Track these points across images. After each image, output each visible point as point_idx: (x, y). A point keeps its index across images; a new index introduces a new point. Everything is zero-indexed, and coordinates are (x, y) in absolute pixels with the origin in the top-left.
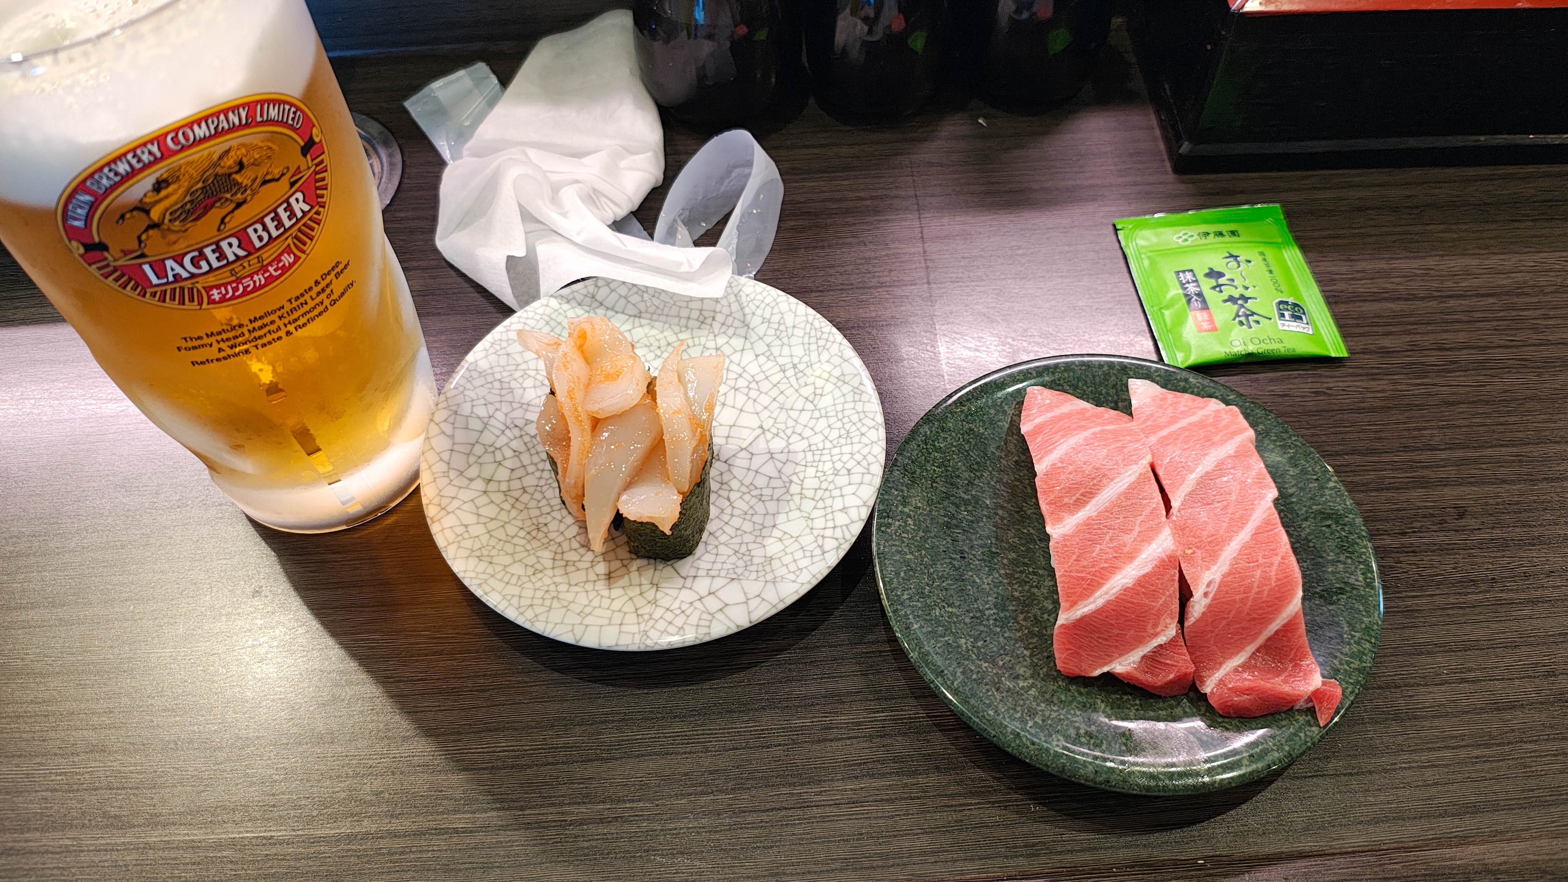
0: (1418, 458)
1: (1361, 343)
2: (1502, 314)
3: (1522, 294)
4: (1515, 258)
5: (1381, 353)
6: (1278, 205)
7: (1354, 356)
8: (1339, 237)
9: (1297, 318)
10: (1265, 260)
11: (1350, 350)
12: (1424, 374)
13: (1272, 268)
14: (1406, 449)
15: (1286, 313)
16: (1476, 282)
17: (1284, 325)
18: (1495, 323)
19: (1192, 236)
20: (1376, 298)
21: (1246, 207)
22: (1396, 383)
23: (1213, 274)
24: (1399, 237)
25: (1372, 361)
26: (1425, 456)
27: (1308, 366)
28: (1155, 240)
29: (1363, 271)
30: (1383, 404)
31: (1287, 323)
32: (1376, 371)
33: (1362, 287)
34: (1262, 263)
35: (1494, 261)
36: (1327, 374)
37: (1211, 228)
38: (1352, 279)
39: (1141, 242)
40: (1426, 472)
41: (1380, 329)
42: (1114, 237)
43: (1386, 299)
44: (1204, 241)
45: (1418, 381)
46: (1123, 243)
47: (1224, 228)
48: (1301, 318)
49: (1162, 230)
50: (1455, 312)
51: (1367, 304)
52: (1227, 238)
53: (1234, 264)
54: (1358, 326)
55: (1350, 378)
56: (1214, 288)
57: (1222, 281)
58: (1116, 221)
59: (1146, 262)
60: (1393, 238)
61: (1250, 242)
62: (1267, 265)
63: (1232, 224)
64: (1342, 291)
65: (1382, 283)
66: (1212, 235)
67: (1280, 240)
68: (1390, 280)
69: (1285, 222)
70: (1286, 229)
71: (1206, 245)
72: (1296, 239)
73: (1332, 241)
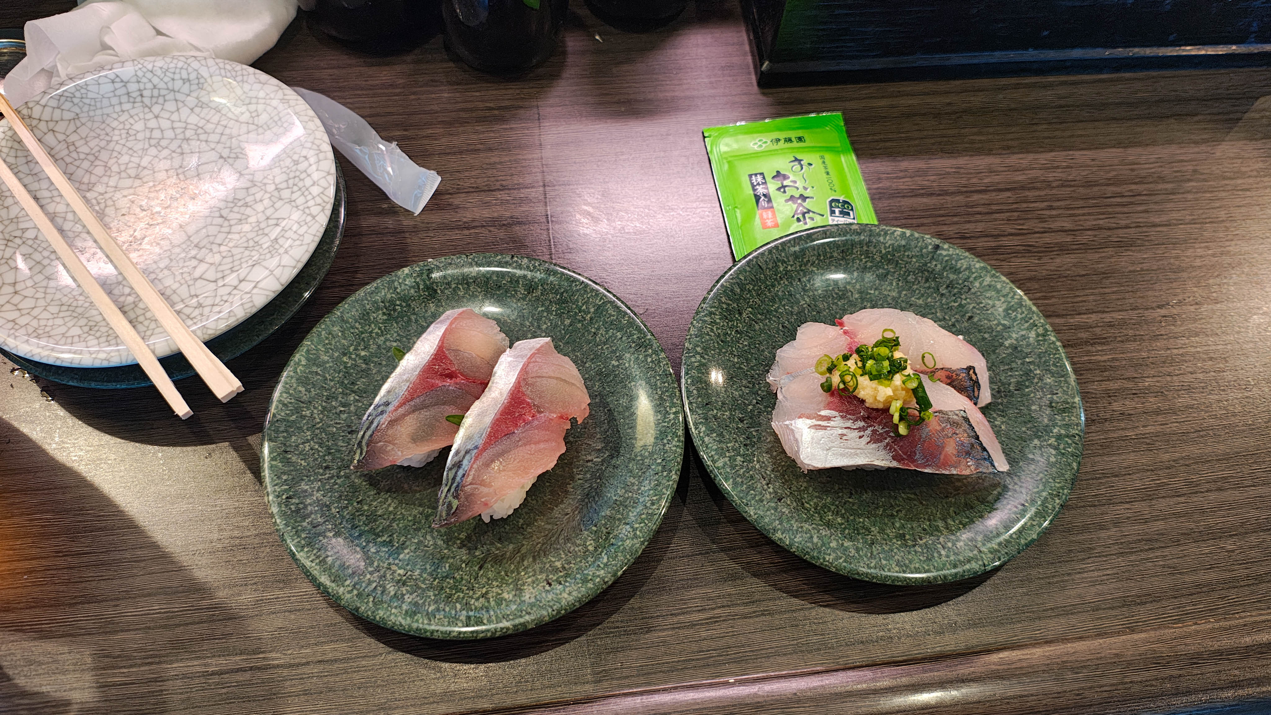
2: (1015, 206)
3: (1034, 188)
4: (1031, 156)
6: (839, 114)
8: (890, 140)
9: (845, 213)
10: (824, 162)
13: (829, 170)
15: (837, 210)
16: (996, 179)
17: (833, 220)
18: (1008, 214)
19: (766, 142)
20: (913, 193)
21: (813, 115)
23: (778, 175)
24: (939, 139)
28: (735, 146)
29: (906, 171)
33: (904, 184)
34: (822, 166)
35: (1014, 160)
37: (782, 135)
38: (896, 178)
39: (724, 149)
42: (702, 144)
43: (922, 195)
44: (775, 147)
46: (709, 148)
47: (793, 135)
48: (848, 214)
49: (740, 137)
50: (977, 205)
51: (906, 199)
52: (795, 144)
53: (798, 167)
56: (779, 189)
57: (786, 183)
58: (705, 129)
59: (726, 167)
60: (933, 141)
61: (813, 147)
62: (826, 168)
63: (800, 131)
64: (887, 189)
65: (920, 181)
66: (783, 141)
67: (839, 145)
68: (927, 178)
69: (844, 129)
70: (845, 135)
71: (777, 150)
72: (853, 143)
73: (882, 145)
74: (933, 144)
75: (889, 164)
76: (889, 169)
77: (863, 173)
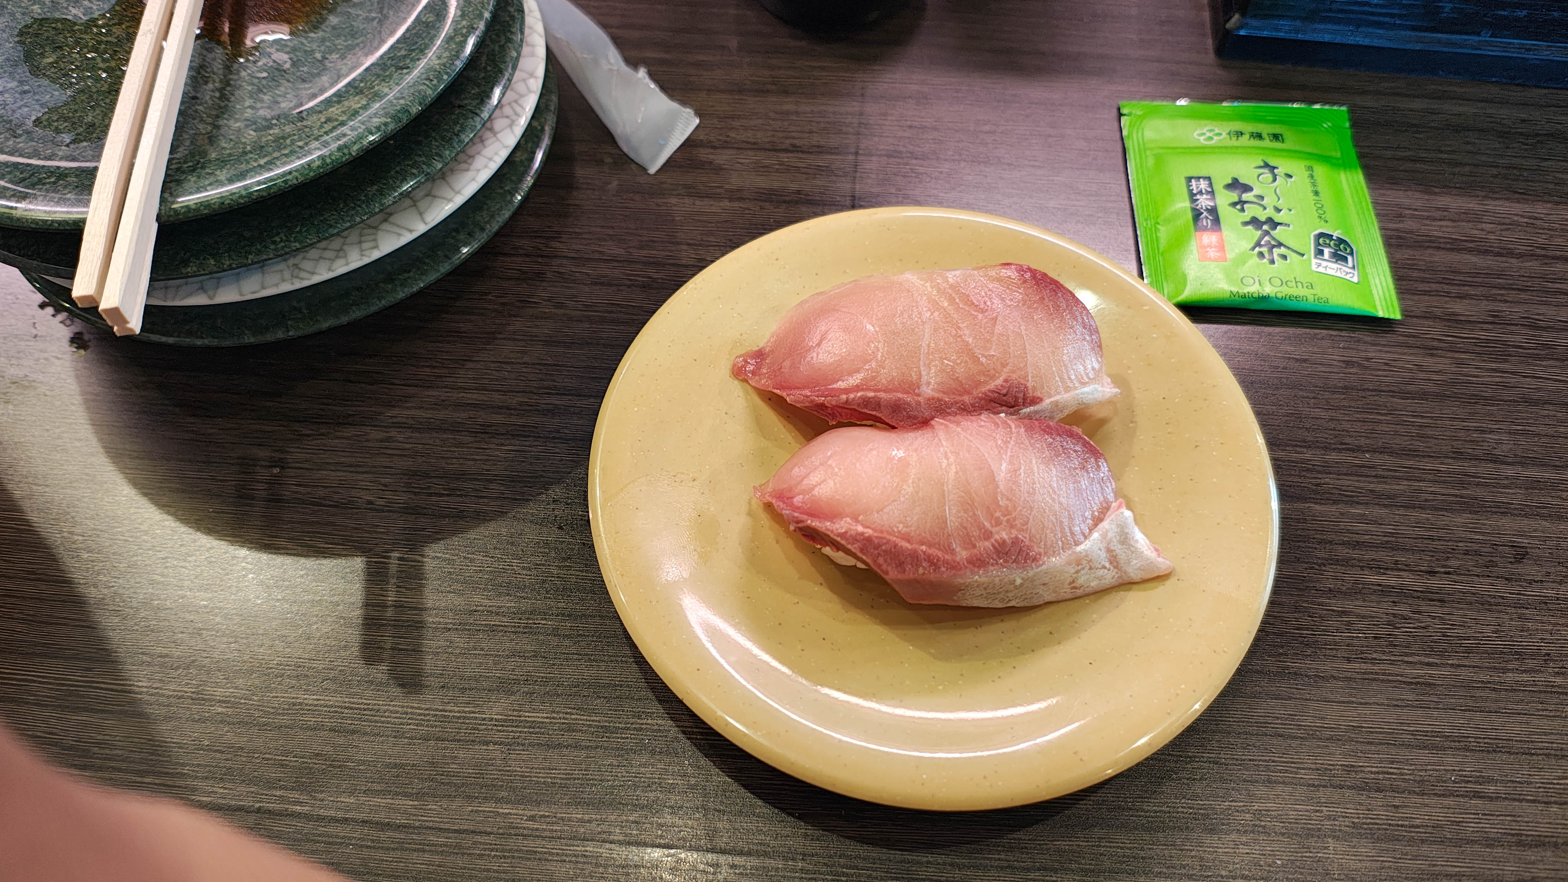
0: (1473, 470)
1: (1422, 304)
5: (1448, 320)
6: (1344, 109)
7: (1410, 320)
8: (1424, 160)
9: (1339, 257)
10: (1312, 176)
11: (1405, 311)
12: (1504, 357)
13: (1319, 189)
14: (1458, 455)
15: (1327, 251)
17: (1319, 265)
19: (1219, 134)
20: (1454, 246)
21: (1300, 106)
22: (1460, 363)
23: (1235, 185)
24: (1504, 171)
25: (1434, 330)
26: (1484, 469)
27: (1342, 325)
28: (1169, 134)
29: (1445, 210)
30: (1436, 389)
31: (1324, 264)
32: (1435, 344)
33: (1441, 230)
34: (1308, 181)
36: (1368, 339)
37: (1249, 128)
38: (1428, 218)
39: (1149, 134)
40: (1480, 492)
41: (1454, 290)
42: (1116, 124)
43: (1470, 251)
44: (1234, 142)
45: (1494, 365)
46: (1125, 133)
47: (1266, 129)
48: (1345, 259)
49: (1179, 122)
50: (1561, 280)
51: (1441, 253)
52: (1267, 143)
53: (1268, 176)
54: (1423, 281)
55: (1399, 350)
56: (1234, 204)
57: (1246, 197)
58: (1122, 103)
59: (1151, 161)
60: (1495, 171)
61: (1295, 151)
62: (1314, 184)
63: (1277, 126)
64: (1411, 232)
65: (1467, 228)
66: (1247, 136)
67: (1339, 155)
68: (1480, 226)
69: (1349, 132)
70: (1349, 143)
71: (1237, 147)
72: (1361, 156)
73: (1409, 165)
74: (1495, 176)
75: (1418, 195)
76: (1419, 204)
77: (1375, 203)
